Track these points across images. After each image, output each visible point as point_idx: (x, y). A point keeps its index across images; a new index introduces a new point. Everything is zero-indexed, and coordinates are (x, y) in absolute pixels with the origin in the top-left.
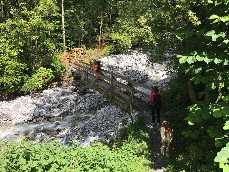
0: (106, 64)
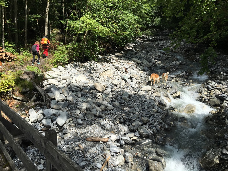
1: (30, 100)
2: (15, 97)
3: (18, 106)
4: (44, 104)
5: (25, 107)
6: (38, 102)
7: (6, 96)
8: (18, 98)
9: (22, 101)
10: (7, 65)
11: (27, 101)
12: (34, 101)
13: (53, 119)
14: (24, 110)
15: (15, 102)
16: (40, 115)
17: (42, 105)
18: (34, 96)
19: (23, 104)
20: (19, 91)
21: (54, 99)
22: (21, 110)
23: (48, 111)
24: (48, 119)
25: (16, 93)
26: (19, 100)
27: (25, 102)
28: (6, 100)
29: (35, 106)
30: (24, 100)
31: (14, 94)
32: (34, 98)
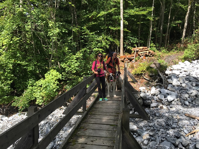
0: (185, 73)
1: (154, 81)
2: (145, 78)
3: (145, 83)
4: (162, 85)
5: (150, 85)
6: (159, 84)
7: (140, 76)
8: (146, 79)
9: (149, 81)
10: (149, 59)
11: (152, 82)
12: (157, 82)
13: (166, 96)
14: (149, 87)
15: (145, 80)
16: (158, 91)
17: (162, 86)
18: (157, 79)
19: (149, 83)
20: (148, 74)
21: (171, 84)
22: (147, 86)
23: (164, 90)
24: (162, 95)
25: (146, 76)
26: (147, 80)
27: (150, 82)
28: (140, 79)
29: (157, 85)
30: (150, 80)
31: (145, 76)
32: (157, 80)
